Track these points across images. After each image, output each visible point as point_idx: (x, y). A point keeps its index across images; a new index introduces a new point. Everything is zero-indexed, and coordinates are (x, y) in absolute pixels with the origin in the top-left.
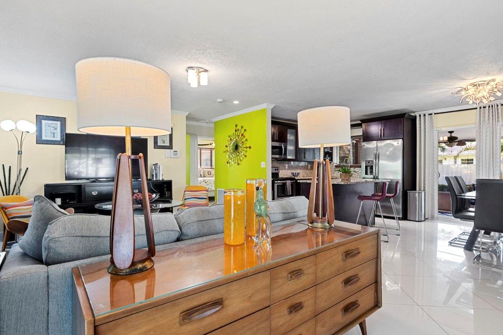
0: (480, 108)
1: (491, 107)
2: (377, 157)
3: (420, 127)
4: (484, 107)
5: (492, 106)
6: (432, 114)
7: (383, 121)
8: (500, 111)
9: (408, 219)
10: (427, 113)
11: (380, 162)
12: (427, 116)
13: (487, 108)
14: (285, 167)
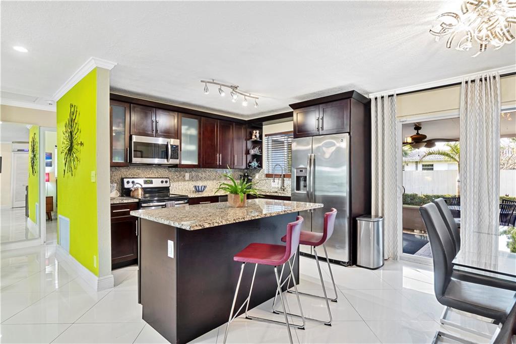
0: (467, 82)
1: (483, 80)
2: (313, 162)
3: (376, 117)
4: (473, 81)
5: (486, 79)
6: (392, 95)
7: (321, 106)
8: (498, 86)
9: (358, 264)
10: (386, 94)
11: (317, 168)
12: (386, 99)
13: (478, 81)
14: (183, 177)
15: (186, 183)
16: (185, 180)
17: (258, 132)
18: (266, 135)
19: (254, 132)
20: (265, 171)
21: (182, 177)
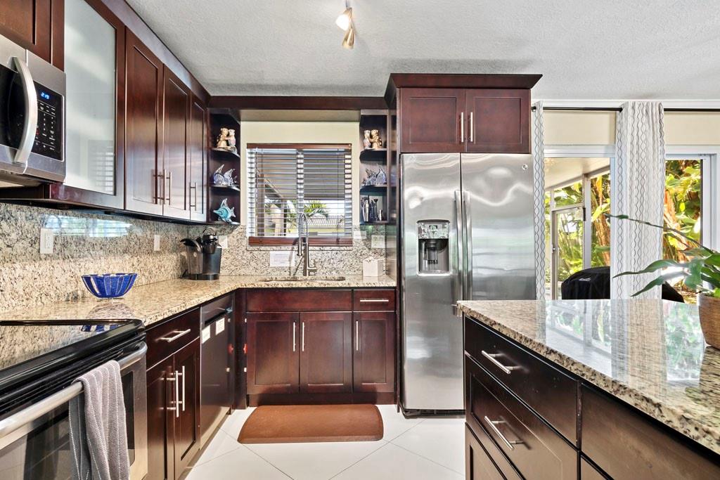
14: (32, 243)
15: (44, 267)
16: (38, 257)
17: (232, 132)
18: (250, 146)
19: (225, 131)
20: (248, 230)
21: (26, 244)
